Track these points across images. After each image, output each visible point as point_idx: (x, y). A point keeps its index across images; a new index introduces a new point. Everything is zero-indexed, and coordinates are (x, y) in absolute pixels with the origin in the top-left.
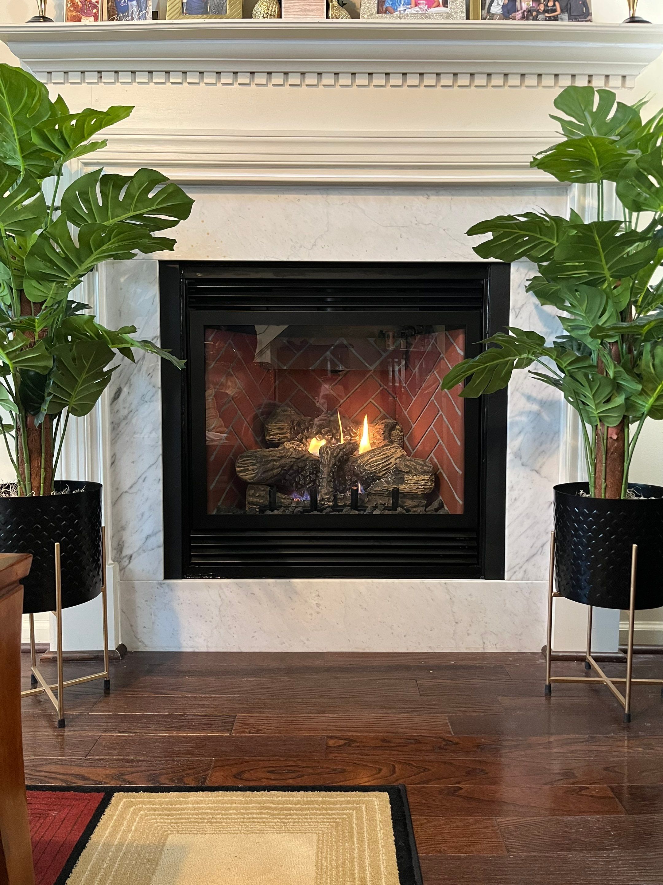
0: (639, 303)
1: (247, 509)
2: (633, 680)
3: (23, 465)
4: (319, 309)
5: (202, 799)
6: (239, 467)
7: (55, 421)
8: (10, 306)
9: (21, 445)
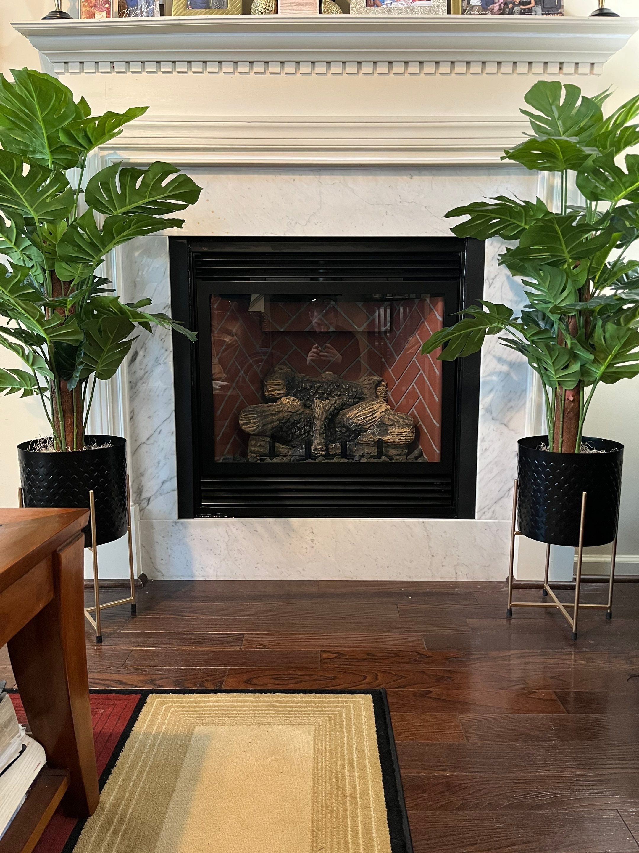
0: (596, 281)
1: (249, 457)
2: (580, 605)
3: (58, 423)
4: (312, 279)
5: (220, 699)
6: (241, 420)
7: (84, 384)
8: (42, 284)
9: (56, 406)
